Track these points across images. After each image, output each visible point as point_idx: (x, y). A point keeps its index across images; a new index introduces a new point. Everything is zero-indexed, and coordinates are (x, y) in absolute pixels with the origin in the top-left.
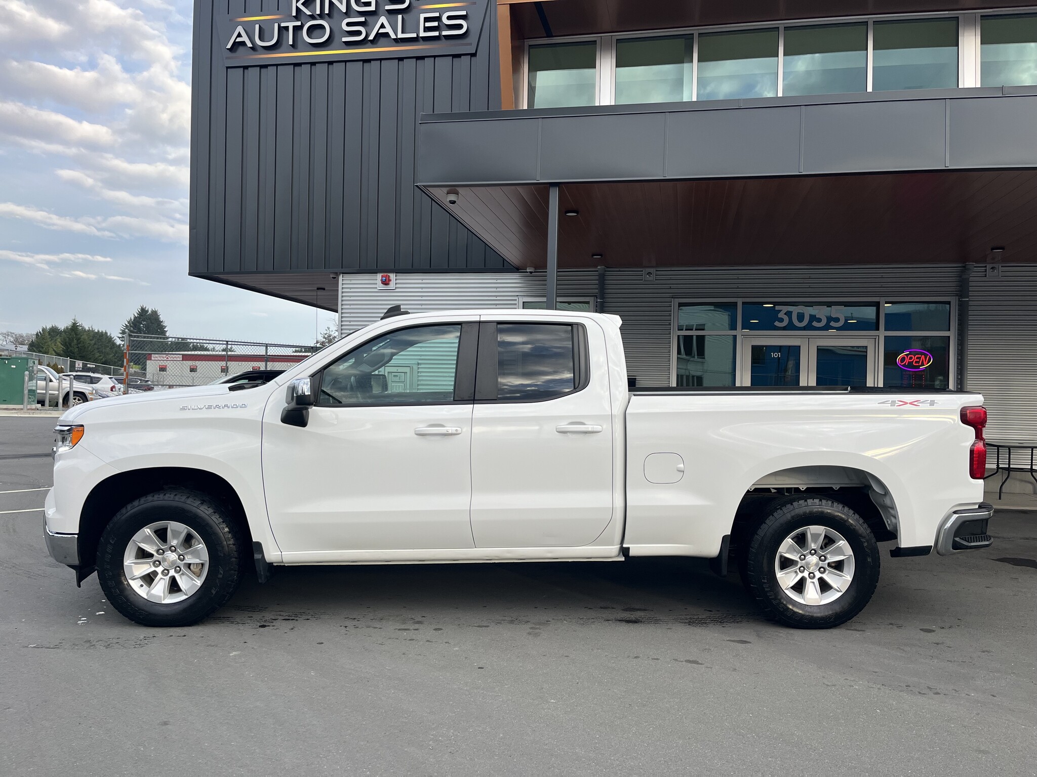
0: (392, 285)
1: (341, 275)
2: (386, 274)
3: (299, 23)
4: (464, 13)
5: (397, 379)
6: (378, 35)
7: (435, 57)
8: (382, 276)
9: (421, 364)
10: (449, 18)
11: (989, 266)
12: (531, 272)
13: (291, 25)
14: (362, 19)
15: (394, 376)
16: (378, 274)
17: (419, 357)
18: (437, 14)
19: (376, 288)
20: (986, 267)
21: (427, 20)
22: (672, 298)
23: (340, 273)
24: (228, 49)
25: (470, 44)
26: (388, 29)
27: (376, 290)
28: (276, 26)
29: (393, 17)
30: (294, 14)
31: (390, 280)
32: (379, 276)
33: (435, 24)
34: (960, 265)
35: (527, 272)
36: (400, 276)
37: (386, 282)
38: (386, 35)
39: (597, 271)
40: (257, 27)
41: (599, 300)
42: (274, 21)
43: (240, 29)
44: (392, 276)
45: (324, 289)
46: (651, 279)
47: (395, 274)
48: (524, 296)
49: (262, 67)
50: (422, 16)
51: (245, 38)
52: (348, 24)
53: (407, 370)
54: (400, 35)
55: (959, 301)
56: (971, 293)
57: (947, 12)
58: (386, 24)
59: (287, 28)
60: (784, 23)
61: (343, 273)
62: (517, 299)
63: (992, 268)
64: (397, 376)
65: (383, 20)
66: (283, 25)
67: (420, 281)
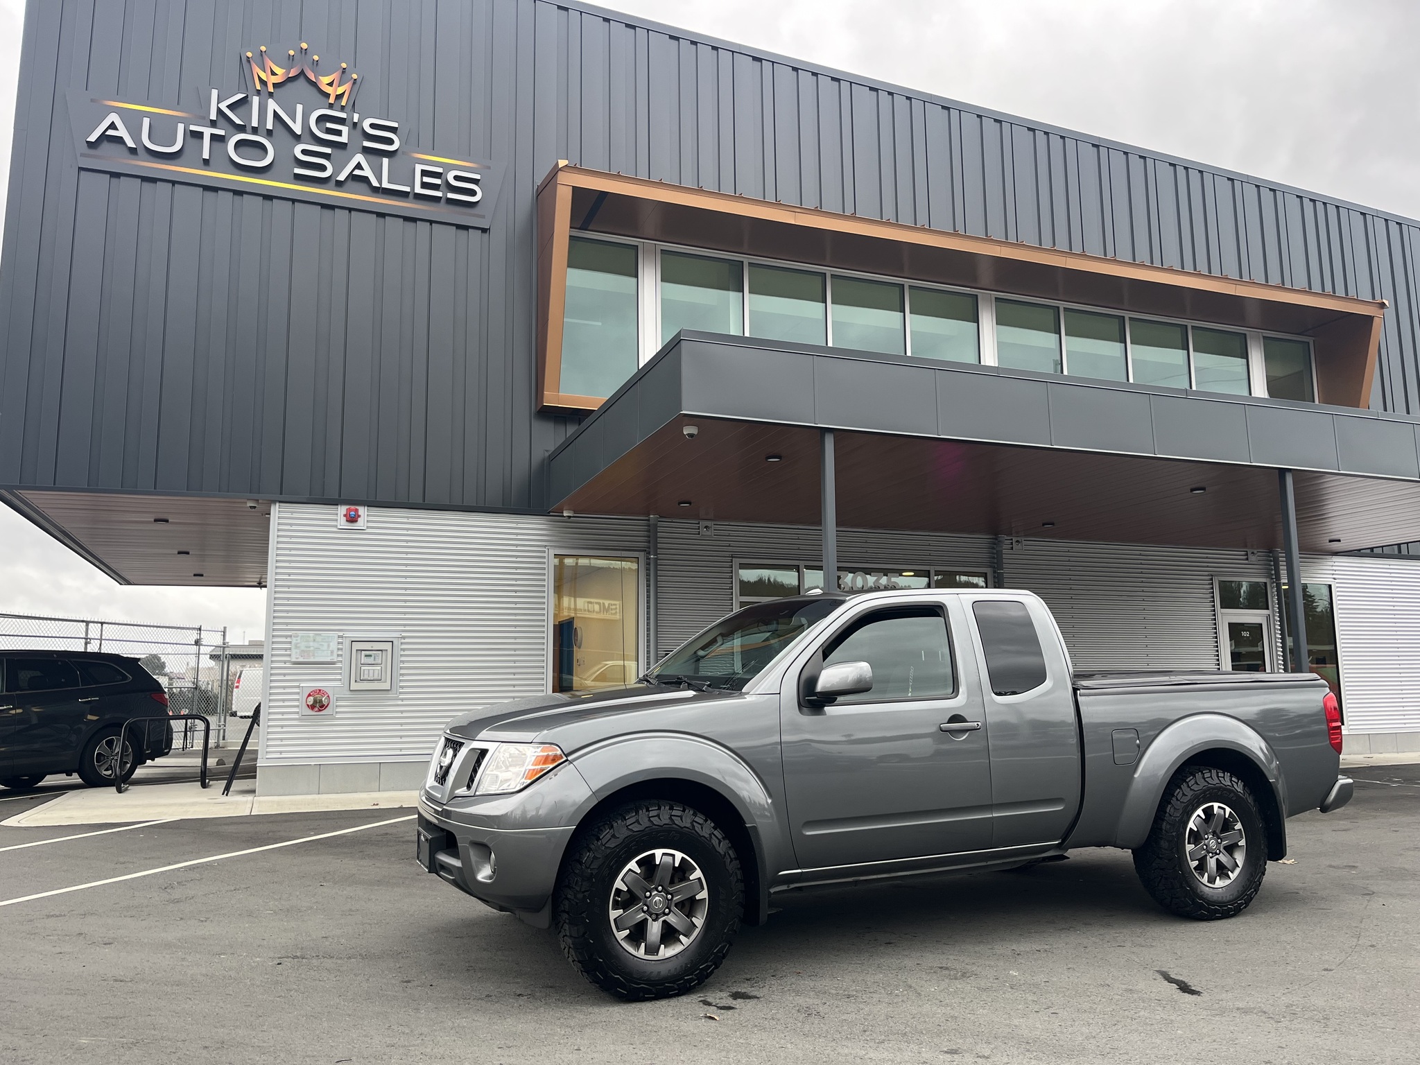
0: (361, 523)
1: (277, 504)
2: (353, 507)
3: (222, 133)
4: (477, 177)
5: (370, 660)
6: (352, 177)
7: (431, 222)
8: (349, 510)
9: (404, 638)
10: (457, 178)
11: (1015, 539)
12: (569, 517)
13: (207, 132)
14: (328, 150)
15: (366, 656)
16: (339, 507)
17: (402, 628)
18: (440, 170)
19: (336, 526)
20: (1012, 539)
21: (424, 173)
22: (732, 557)
23: (274, 502)
24: (88, 142)
25: (483, 217)
26: (367, 172)
27: (335, 529)
28: (181, 127)
29: (373, 158)
30: (213, 116)
31: (359, 516)
32: (342, 510)
33: (438, 181)
34: (991, 537)
35: (563, 516)
36: (374, 511)
37: (352, 519)
38: (365, 180)
39: (648, 520)
40: (146, 121)
41: (652, 556)
42: (181, 120)
43: (113, 117)
44: (362, 511)
45: (167, 521)
46: (709, 533)
47: (366, 508)
48: (555, 546)
49: (145, 179)
50: (419, 168)
51: (122, 132)
52: (304, 152)
53: (388, 646)
54: (385, 185)
55: (995, 572)
56: (1005, 566)
57: (969, 289)
58: (364, 164)
59: (199, 135)
60: (831, 271)
61: (280, 502)
62: (547, 550)
63: (1017, 541)
64: (370, 656)
65: (359, 158)
66: (193, 128)
67: (405, 520)
